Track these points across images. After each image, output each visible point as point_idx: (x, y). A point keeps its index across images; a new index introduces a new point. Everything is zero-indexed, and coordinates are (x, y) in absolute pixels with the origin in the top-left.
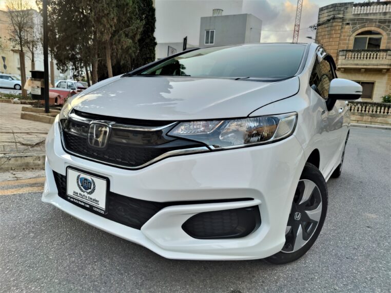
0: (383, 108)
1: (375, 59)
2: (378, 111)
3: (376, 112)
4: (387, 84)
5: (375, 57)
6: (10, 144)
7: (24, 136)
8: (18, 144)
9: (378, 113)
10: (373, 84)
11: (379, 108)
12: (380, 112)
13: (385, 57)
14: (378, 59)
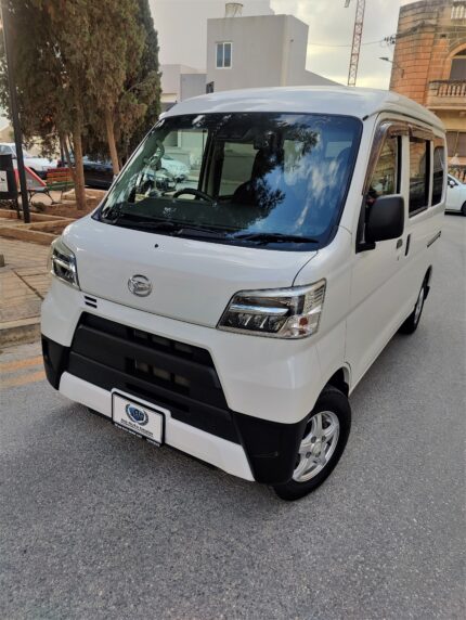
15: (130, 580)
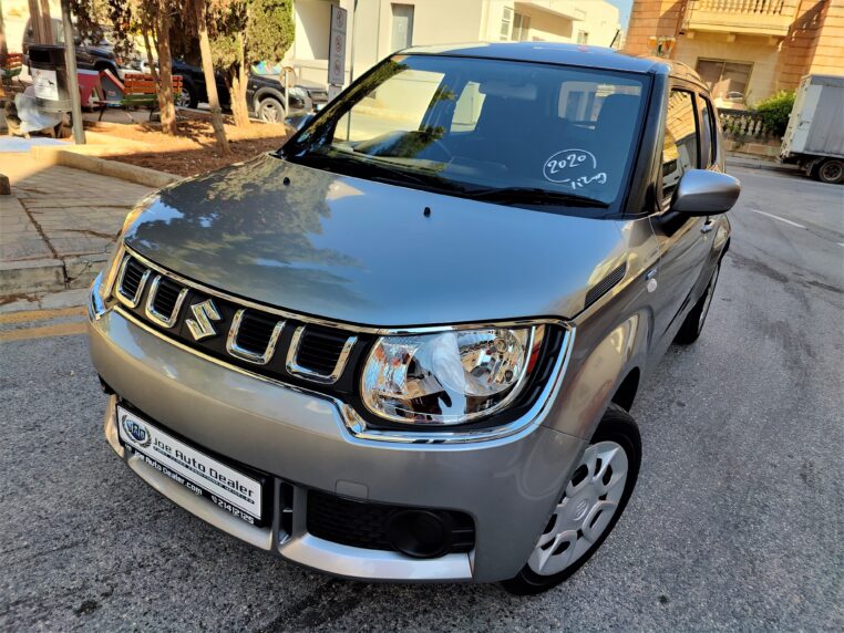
0: (759, 123)
1: (758, 12)
2: (751, 128)
3: (746, 130)
4: (777, 68)
5: (760, 8)
6: (75, 234)
7: (88, 217)
8: (89, 236)
9: (749, 133)
10: (749, 66)
11: (752, 123)
12: (753, 131)
13: (779, 9)
14: (765, 13)
15: (8, 586)
